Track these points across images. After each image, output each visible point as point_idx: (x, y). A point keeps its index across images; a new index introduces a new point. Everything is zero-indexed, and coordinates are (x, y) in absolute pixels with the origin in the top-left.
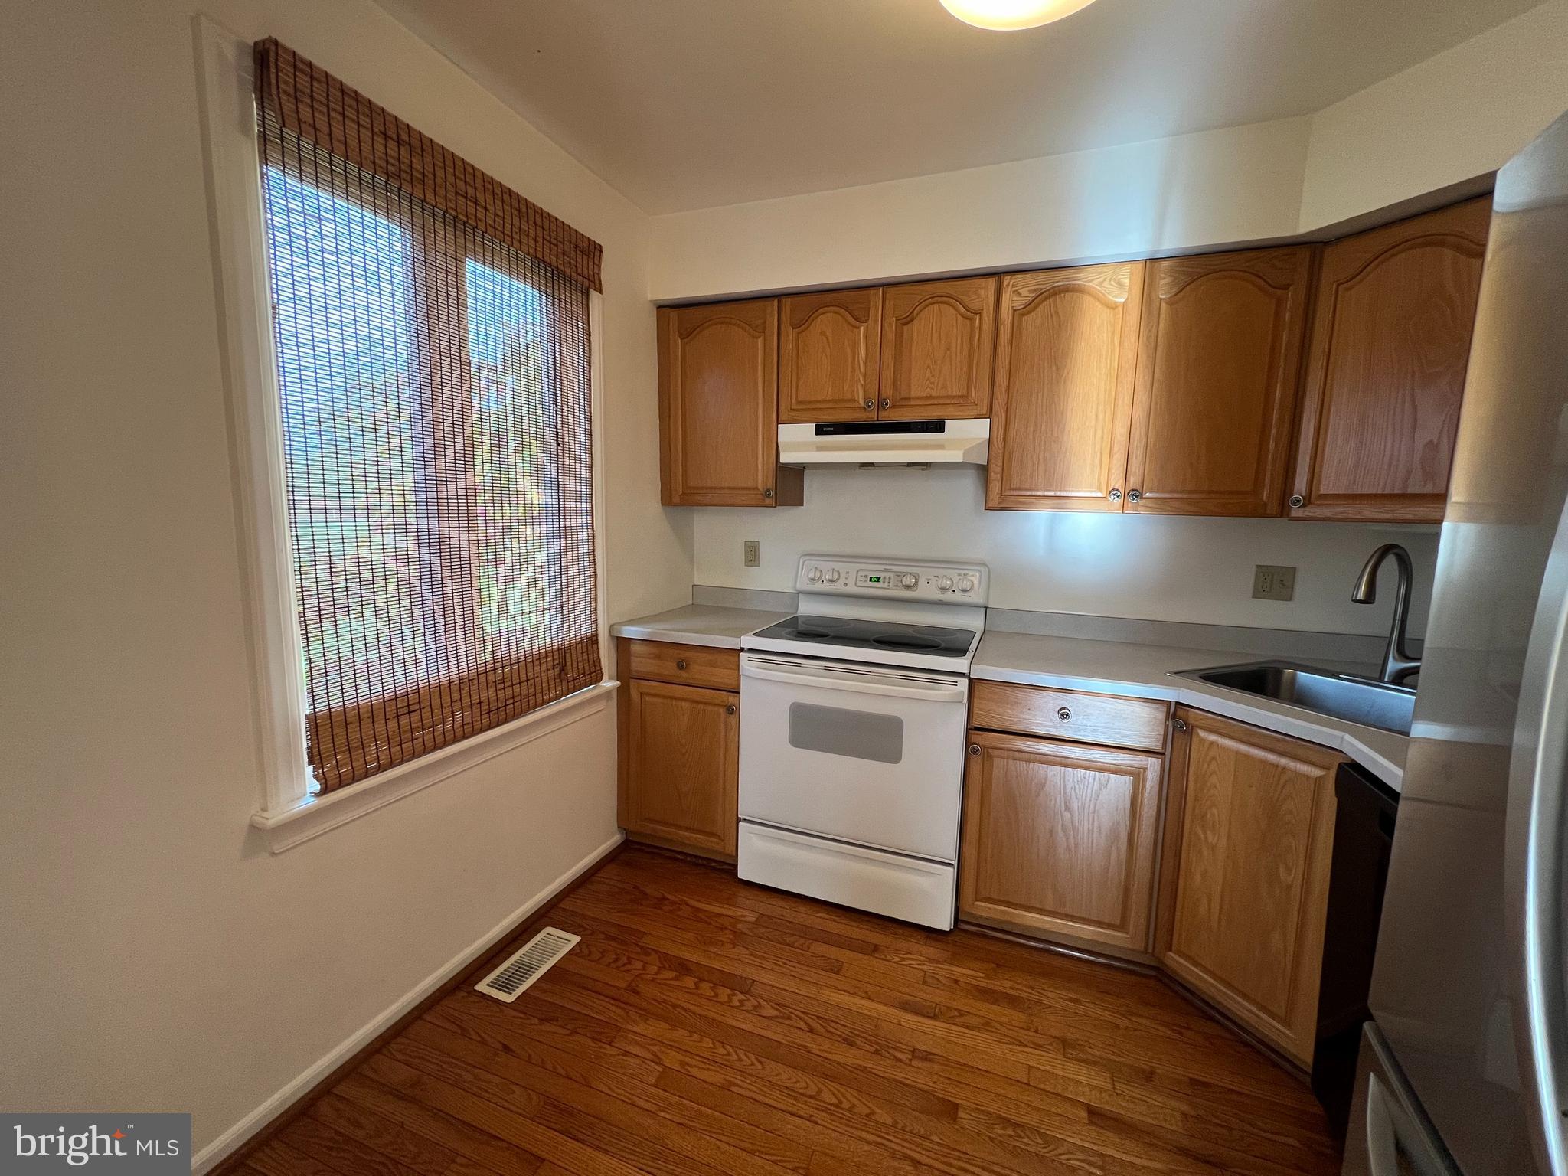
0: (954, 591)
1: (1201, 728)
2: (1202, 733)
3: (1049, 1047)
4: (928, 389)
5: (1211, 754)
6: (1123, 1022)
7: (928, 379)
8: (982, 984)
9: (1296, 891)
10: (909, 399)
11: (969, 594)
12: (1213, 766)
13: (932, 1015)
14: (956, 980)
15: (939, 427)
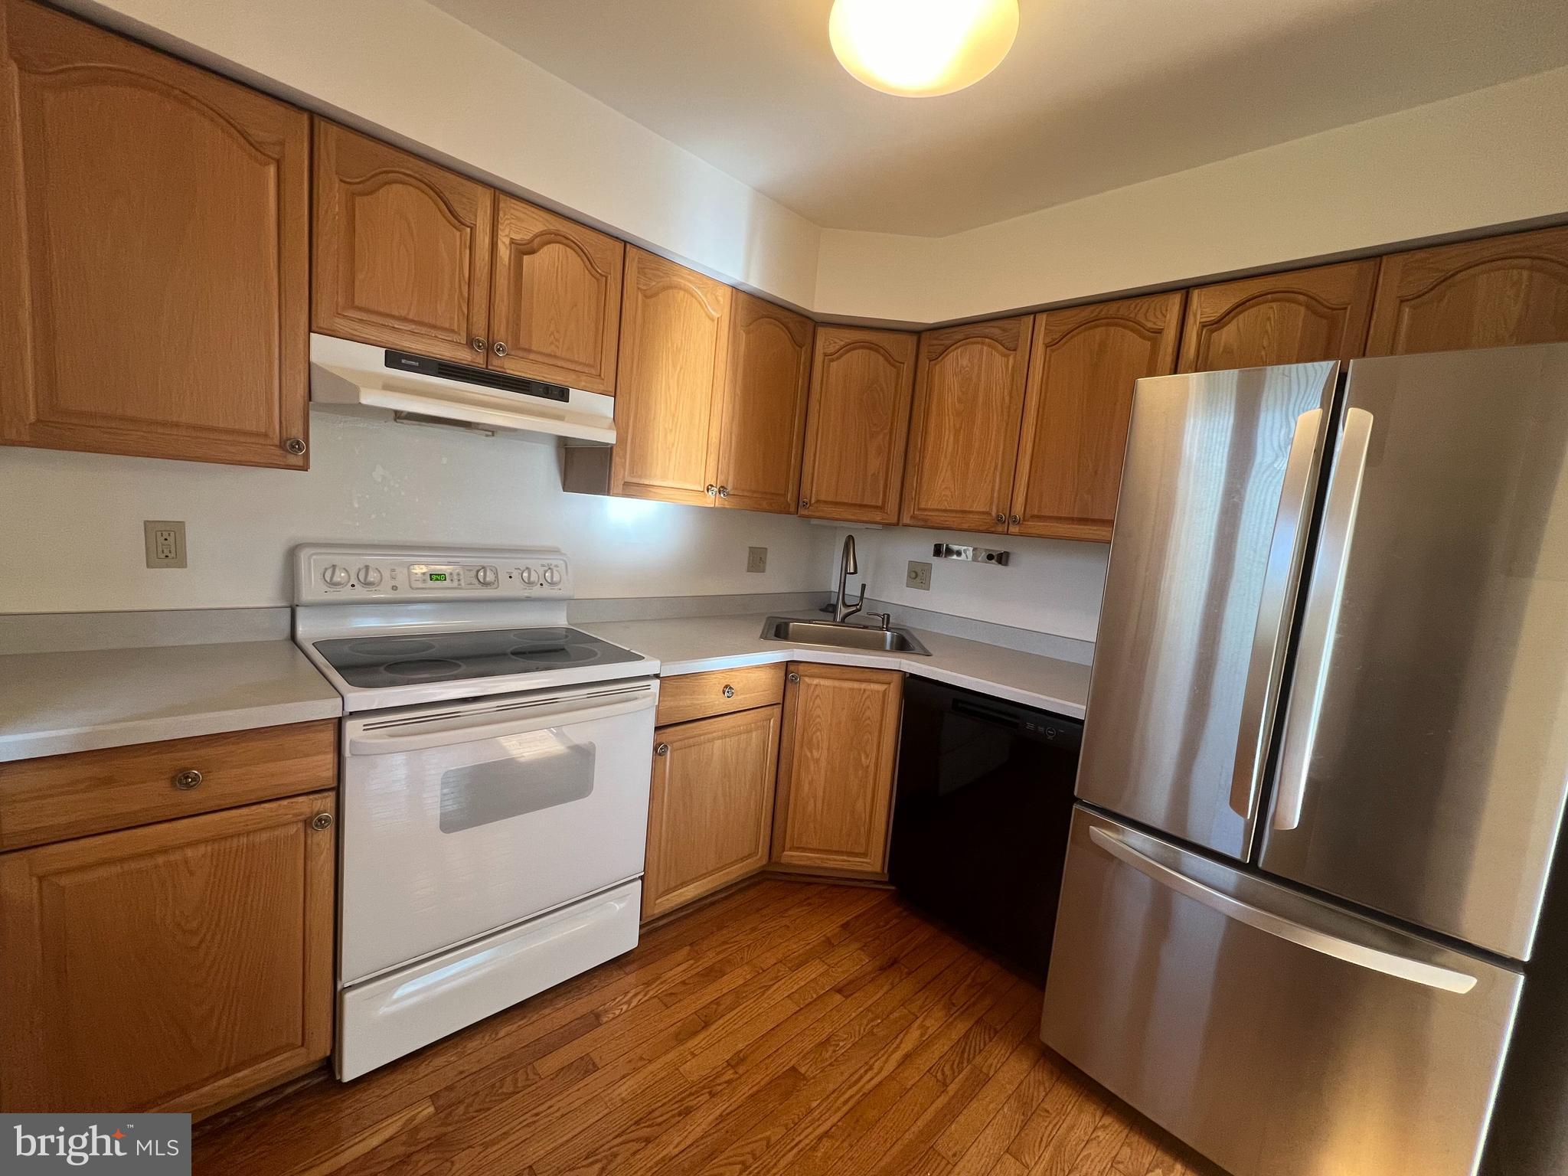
0: (541, 585)
1: (806, 676)
2: (807, 679)
3: (780, 974)
4: (553, 346)
5: (816, 693)
6: (786, 922)
7: (552, 333)
8: (700, 969)
9: (872, 767)
10: (529, 351)
11: (559, 587)
12: (818, 701)
13: (703, 1024)
14: (681, 982)
15: (562, 395)
